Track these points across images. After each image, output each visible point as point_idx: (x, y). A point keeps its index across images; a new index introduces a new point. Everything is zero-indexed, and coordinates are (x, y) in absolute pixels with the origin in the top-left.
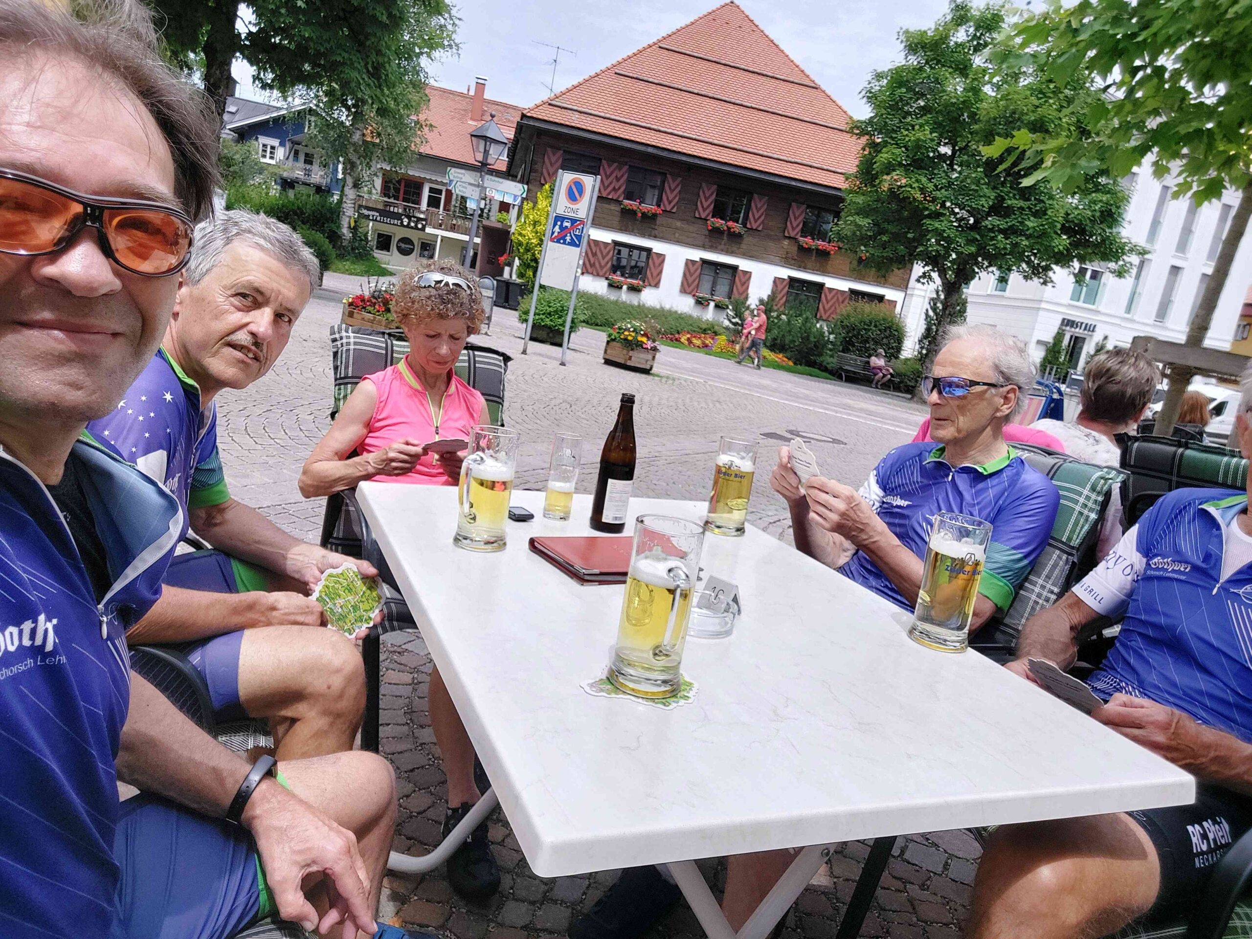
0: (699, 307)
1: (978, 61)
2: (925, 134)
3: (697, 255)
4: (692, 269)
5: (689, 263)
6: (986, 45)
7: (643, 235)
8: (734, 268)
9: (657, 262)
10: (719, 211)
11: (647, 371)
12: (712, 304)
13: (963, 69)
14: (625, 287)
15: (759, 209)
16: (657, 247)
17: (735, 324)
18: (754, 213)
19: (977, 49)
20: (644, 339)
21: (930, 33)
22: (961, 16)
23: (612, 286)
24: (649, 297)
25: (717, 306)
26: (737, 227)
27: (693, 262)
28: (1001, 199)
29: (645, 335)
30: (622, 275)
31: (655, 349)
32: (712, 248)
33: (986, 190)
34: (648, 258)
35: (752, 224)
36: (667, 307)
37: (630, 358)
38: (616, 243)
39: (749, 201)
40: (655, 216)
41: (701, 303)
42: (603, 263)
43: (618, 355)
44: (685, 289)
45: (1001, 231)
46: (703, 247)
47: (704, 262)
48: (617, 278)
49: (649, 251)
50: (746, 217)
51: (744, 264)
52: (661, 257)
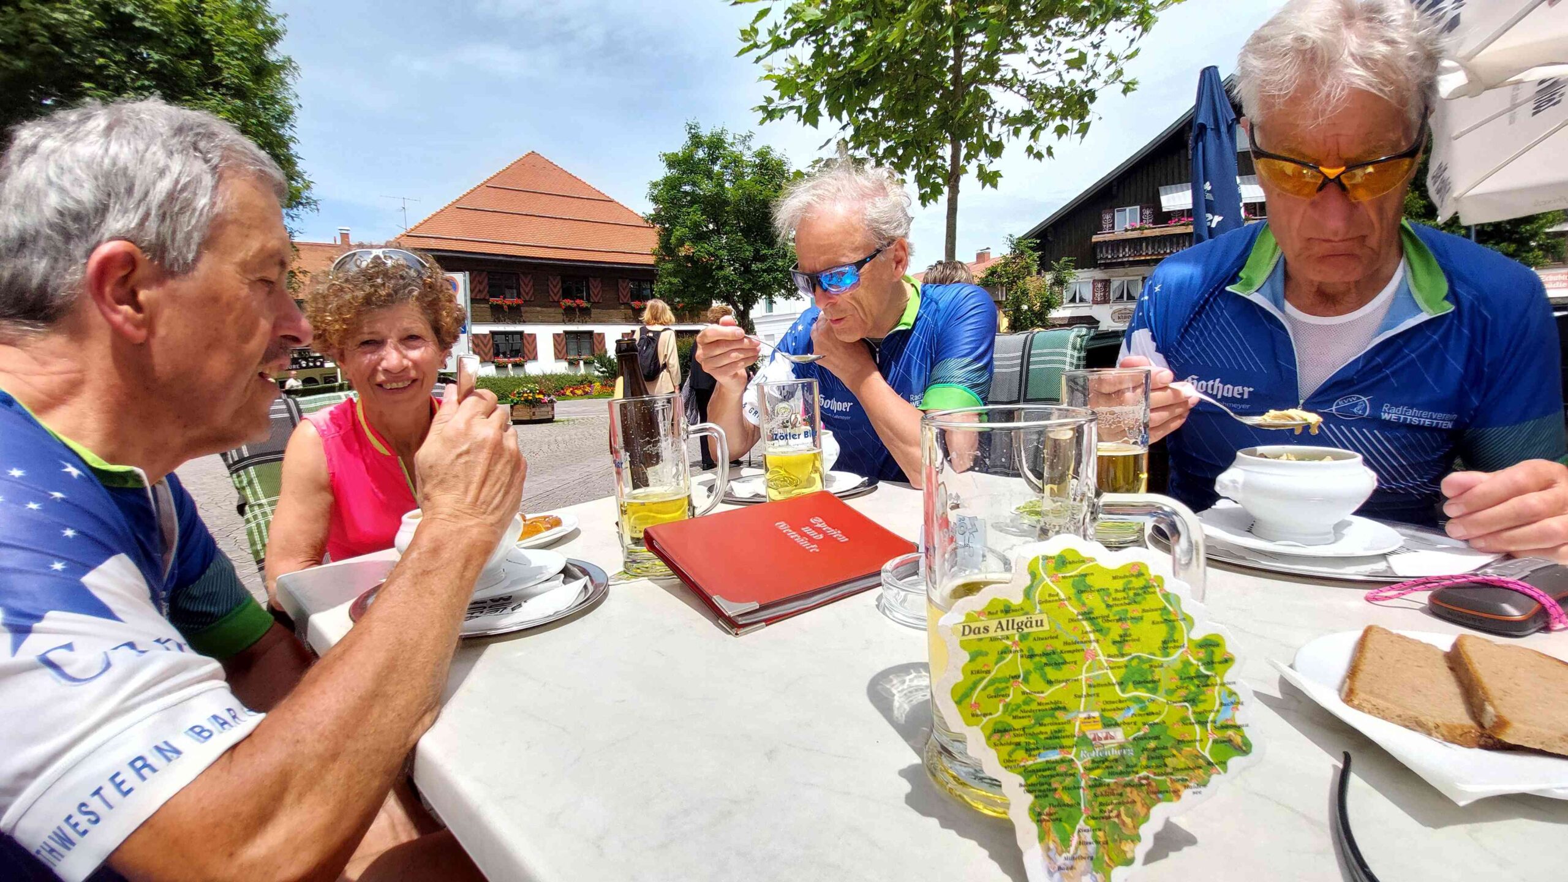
0: (573, 368)
1: (716, 168)
2: (698, 217)
3: (560, 329)
4: (559, 340)
5: (556, 336)
6: (718, 158)
7: (514, 322)
8: (591, 333)
9: (530, 340)
10: (567, 294)
11: (550, 420)
12: (582, 363)
13: (709, 175)
14: (510, 366)
15: (596, 287)
16: (527, 329)
17: (603, 372)
18: (594, 291)
19: (714, 163)
20: (541, 396)
21: (680, 154)
22: (696, 141)
23: (499, 367)
24: (532, 369)
25: (585, 363)
26: (585, 304)
27: (559, 335)
28: (757, 251)
29: (541, 393)
30: (505, 357)
31: (552, 402)
32: (571, 321)
33: (747, 247)
34: (522, 339)
35: (594, 299)
36: (548, 372)
37: (534, 414)
38: (493, 333)
39: (587, 283)
40: (518, 307)
41: (573, 363)
42: (486, 350)
43: (524, 413)
44: (559, 355)
45: (764, 271)
46: (564, 322)
47: (566, 333)
48: (502, 359)
49: (521, 333)
50: (588, 295)
51: (597, 329)
52: (533, 337)
